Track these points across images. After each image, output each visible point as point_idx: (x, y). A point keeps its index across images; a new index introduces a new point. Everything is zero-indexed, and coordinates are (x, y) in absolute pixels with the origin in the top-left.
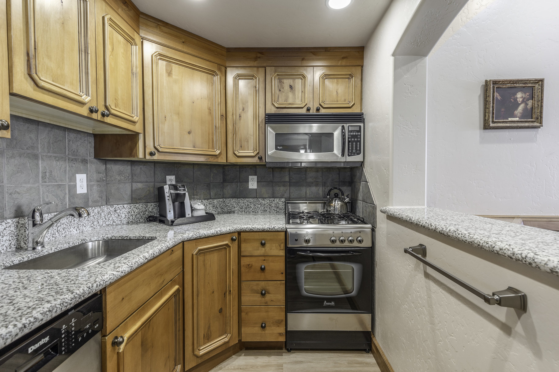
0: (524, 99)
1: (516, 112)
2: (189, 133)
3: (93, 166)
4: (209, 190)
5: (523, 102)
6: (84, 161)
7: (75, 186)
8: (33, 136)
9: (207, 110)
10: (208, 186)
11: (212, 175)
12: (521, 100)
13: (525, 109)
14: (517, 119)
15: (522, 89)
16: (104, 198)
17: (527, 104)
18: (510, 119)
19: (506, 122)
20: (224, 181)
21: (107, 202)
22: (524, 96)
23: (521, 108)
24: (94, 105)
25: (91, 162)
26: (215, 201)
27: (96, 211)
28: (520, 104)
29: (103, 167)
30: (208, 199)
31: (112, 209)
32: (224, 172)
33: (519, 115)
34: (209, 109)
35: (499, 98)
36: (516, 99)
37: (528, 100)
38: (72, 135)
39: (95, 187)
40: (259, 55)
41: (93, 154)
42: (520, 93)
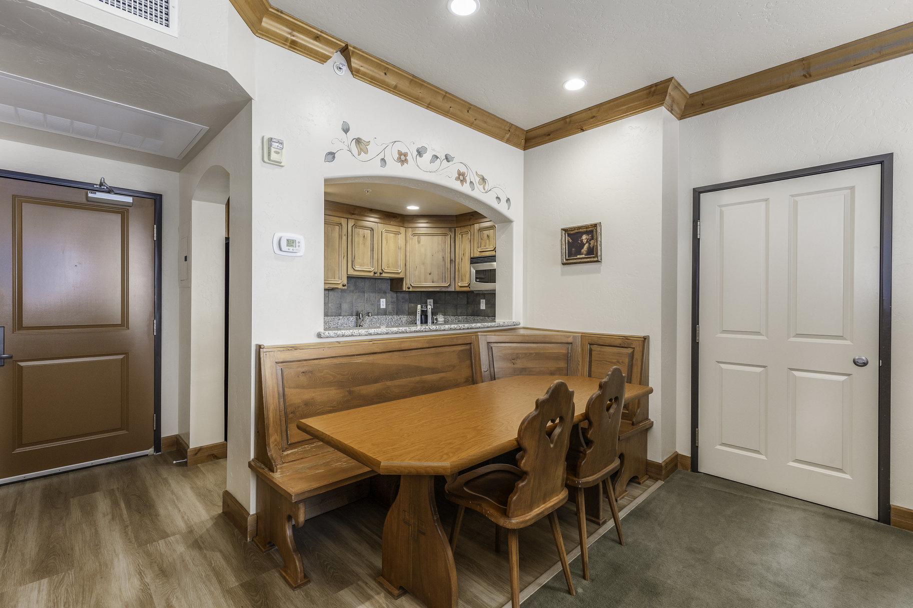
0: (588, 240)
1: (583, 251)
2: (430, 274)
3: (390, 295)
4: (457, 309)
5: (587, 242)
6: (385, 293)
7: (380, 304)
8: (363, 284)
9: (442, 258)
10: (456, 307)
11: (459, 299)
12: (586, 240)
13: (589, 248)
14: (584, 256)
15: (587, 233)
16: (395, 311)
17: (590, 244)
18: (578, 256)
19: (575, 259)
20: (468, 303)
21: (397, 314)
22: (587, 238)
23: (586, 246)
24: (376, 271)
25: (389, 293)
26: (460, 317)
27: (390, 317)
28: (585, 244)
29: (395, 295)
30: (454, 316)
31: (399, 318)
32: (467, 297)
33: (585, 252)
34: (443, 258)
35: (570, 241)
36: (582, 241)
37: (590, 240)
38: (379, 281)
39: (390, 306)
40: (471, 217)
41: (389, 289)
42: (584, 235)
